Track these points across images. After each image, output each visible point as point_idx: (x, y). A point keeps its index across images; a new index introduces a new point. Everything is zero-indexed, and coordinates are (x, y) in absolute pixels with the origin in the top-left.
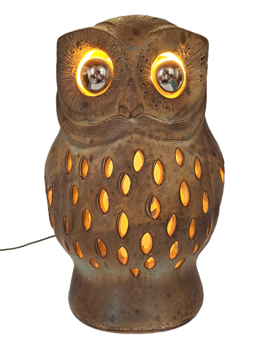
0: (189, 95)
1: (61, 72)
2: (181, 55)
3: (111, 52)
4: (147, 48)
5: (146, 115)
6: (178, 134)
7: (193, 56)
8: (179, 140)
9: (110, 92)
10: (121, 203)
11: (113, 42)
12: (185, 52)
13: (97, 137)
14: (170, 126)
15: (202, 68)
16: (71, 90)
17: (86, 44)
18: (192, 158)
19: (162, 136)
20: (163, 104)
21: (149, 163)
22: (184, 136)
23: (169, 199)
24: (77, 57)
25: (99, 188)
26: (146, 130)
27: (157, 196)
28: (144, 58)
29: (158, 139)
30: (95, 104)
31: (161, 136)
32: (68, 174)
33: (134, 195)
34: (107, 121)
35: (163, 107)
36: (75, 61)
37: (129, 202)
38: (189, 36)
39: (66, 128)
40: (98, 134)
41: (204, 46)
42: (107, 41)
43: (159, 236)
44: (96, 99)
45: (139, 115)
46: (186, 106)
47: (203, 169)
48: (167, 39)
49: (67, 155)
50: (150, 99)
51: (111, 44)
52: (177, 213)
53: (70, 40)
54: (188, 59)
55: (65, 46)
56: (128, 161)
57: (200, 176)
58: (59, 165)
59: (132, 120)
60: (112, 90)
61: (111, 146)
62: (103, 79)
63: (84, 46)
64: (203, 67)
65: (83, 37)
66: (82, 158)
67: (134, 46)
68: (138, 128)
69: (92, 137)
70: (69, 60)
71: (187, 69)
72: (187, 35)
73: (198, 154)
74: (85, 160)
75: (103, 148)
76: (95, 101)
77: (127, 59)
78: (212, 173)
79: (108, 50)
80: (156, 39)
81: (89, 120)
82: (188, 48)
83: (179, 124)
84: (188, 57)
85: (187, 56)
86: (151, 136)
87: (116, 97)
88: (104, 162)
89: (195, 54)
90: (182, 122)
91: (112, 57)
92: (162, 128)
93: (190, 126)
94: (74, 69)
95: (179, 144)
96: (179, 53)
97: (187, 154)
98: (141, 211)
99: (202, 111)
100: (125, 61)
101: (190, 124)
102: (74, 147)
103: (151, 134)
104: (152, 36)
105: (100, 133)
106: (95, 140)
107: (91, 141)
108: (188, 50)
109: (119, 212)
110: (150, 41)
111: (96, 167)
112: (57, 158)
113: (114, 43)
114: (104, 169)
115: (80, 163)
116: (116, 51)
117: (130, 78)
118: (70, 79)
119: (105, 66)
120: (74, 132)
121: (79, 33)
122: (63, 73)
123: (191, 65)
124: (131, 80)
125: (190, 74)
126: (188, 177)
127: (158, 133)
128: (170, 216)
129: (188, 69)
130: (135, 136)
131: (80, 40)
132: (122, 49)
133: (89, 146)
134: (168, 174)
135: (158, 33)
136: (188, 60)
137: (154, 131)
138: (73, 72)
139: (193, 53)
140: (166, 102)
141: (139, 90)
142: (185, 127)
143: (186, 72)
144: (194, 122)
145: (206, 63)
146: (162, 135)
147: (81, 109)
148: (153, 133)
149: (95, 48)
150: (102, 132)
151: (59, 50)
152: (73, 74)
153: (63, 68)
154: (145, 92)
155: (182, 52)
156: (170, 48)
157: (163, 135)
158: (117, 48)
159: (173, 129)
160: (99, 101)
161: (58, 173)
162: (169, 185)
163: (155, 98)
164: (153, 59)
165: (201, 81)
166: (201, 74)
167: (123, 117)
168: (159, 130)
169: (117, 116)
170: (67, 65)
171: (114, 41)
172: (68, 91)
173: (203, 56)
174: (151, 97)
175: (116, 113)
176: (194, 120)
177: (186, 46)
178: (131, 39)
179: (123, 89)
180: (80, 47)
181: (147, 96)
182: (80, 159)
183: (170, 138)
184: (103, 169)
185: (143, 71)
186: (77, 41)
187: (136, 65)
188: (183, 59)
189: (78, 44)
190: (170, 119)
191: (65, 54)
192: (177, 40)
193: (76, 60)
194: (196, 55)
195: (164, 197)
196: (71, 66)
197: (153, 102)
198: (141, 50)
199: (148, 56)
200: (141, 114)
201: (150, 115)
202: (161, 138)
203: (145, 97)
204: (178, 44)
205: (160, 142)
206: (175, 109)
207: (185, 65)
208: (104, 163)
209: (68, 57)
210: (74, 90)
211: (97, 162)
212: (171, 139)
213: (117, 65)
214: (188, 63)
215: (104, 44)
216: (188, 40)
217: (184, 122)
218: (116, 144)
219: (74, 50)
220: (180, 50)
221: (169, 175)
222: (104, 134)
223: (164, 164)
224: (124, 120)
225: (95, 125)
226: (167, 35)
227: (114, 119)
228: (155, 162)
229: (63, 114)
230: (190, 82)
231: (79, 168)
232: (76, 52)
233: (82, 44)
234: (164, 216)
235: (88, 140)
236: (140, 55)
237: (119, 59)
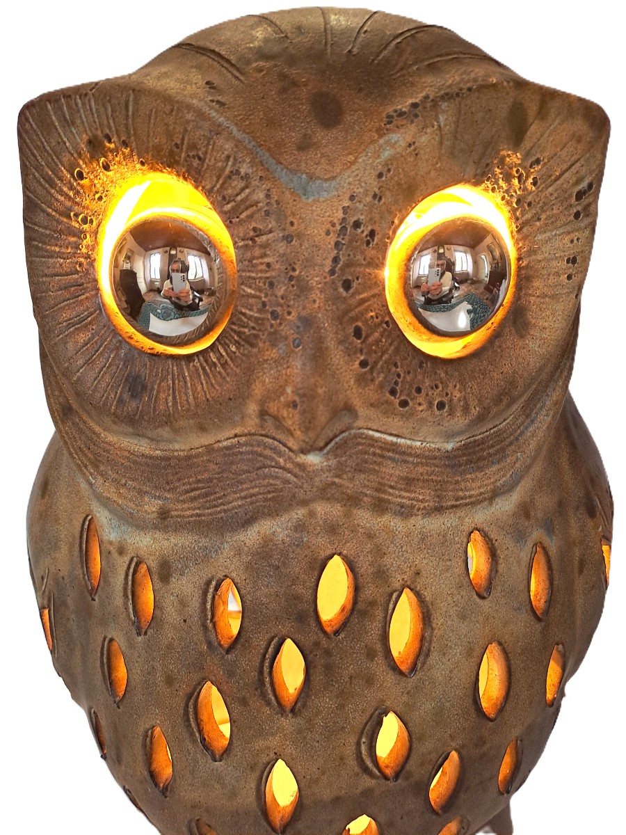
0: (522, 337)
1: (42, 249)
2: (505, 188)
3: (224, 198)
4: (374, 186)
5: (365, 431)
6: (477, 483)
7: (547, 188)
8: (480, 502)
9: (224, 354)
10: (273, 734)
11: (231, 159)
12: (520, 178)
13: (184, 502)
14: (448, 458)
15: (577, 230)
16: (80, 324)
17: (123, 153)
18: (522, 554)
19: (422, 501)
20: (427, 395)
21: (372, 604)
22: (498, 484)
23: (439, 713)
24: (97, 196)
25: (196, 677)
26: (366, 486)
27: (398, 710)
28: (359, 231)
29: (405, 512)
30: (169, 390)
31: (418, 501)
32: (93, 592)
33: (319, 713)
34: (216, 445)
35: (430, 404)
36: (88, 208)
37: (300, 732)
38: (539, 113)
39: (73, 446)
40: (187, 492)
41: (592, 146)
42: (206, 152)
43: (402, 818)
44: (175, 368)
45: (336, 436)
46: (512, 384)
47: (556, 575)
48: (456, 138)
49: (86, 527)
50: (381, 386)
51: (223, 169)
52: (463, 747)
53: (64, 127)
54: (530, 199)
55: (48, 148)
56: (297, 598)
57: (543, 601)
58: (64, 549)
59: (313, 459)
60: (234, 349)
61: (234, 539)
62: (201, 300)
63: (117, 159)
64: (582, 225)
65: (111, 121)
66: (135, 559)
67: (319, 178)
68: (334, 483)
69: (166, 498)
70: (68, 204)
71: (520, 236)
72: (532, 108)
73: (541, 531)
74: (143, 568)
75: (204, 542)
76: (170, 377)
77: (288, 239)
78: (581, 571)
79: (212, 188)
80: (410, 145)
81: (152, 439)
82: (534, 159)
83: (483, 442)
84: (531, 192)
85: (525, 189)
86: (380, 506)
87: (248, 381)
88: (211, 590)
89: (558, 178)
90: (492, 431)
91: (229, 220)
92: (420, 469)
93: (521, 440)
94: (88, 240)
95: (481, 516)
96: (496, 182)
97: (505, 543)
98: (342, 759)
99: (560, 377)
100: (282, 247)
101: (520, 435)
102: (107, 513)
103: (381, 500)
104: (394, 132)
105: (192, 490)
106: (176, 513)
107: (164, 514)
108: (531, 167)
109: (265, 759)
110: (386, 154)
111: (183, 603)
112: (57, 520)
113: (234, 164)
114: (209, 614)
115: (127, 575)
116: (243, 201)
117: (304, 313)
118: (76, 276)
119: (204, 247)
120: (102, 468)
121: (93, 104)
122: (47, 251)
123: (538, 223)
124: (307, 322)
125: (534, 257)
126: (506, 624)
127: (407, 494)
128: (440, 759)
129: (525, 238)
130: (324, 510)
131: (99, 132)
132: (268, 196)
133: (155, 527)
134: (441, 632)
135: (420, 118)
136: (529, 204)
137: (392, 487)
138: (84, 250)
139: (550, 176)
140: (438, 382)
141: (337, 357)
142: (503, 450)
143: (519, 249)
144: (532, 421)
145: (592, 208)
146: (421, 497)
147: (120, 401)
148: (390, 494)
149: (161, 171)
150: (200, 485)
151: (27, 158)
152: (86, 258)
153: (48, 232)
154: (363, 364)
155: (508, 178)
156: (465, 171)
157: (424, 495)
158: (247, 187)
159: (460, 465)
160: (185, 382)
161: (62, 574)
162: (439, 667)
163: (399, 376)
164: (396, 221)
165: (569, 277)
166: (570, 253)
167: (276, 443)
168: (409, 482)
169: (254, 434)
170: (59, 222)
171: (235, 159)
172: (68, 327)
173: (584, 185)
174: (385, 378)
175: (252, 424)
176: (533, 415)
177: (527, 155)
178: (305, 145)
179: (273, 354)
180: (103, 159)
181: (369, 377)
182: (128, 563)
183: (449, 503)
184: (206, 615)
185: (355, 285)
186: (90, 134)
187: (329, 262)
188: (509, 203)
189: (96, 147)
190: (449, 436)
191: (50, 179)
192: (493, 136)
193: (94, 206)
194: (558, 182)
195: (426, 707)
196: (77, 225)
197: (393, 392)
198: (347, 196)
199: (377, 217)
200: (344, 432)
201: (377, 431)
202: (418, 510)
203: (361, 380)
204: (498, 152)
205: (412, 520)
206: (473, 402)
207: (514, 226)
208: (210, 597)
209: (61, 192)
210: (90, 323)
211: (186, 585)
212: (453, 507)
213: (248, 255)
214: (528, 216)
215: (195, 164)
216: (534, 129)
217: (499, 430)
218: (251, 536)
219: (81, 168)
220: (501, 173)
221: (442, 637)
222: (207, 495)
223: (427, 599)
224: (280, 454)
225: (176, 454)
226: (457, 123)
227: (246, 444)
228: (395, 596)
229: (61, 391)
230: (527, 288)
231: (125, 589)
232: (92, 177)
233: (112, 151)
234: (422, 764)
235: (151, 506)
236: (344, 219)
237: (258, 232)
